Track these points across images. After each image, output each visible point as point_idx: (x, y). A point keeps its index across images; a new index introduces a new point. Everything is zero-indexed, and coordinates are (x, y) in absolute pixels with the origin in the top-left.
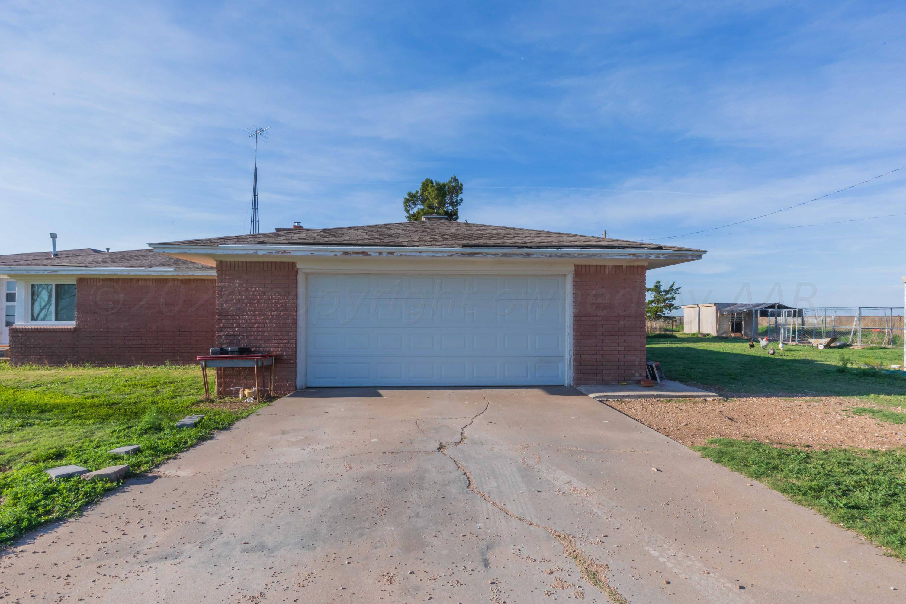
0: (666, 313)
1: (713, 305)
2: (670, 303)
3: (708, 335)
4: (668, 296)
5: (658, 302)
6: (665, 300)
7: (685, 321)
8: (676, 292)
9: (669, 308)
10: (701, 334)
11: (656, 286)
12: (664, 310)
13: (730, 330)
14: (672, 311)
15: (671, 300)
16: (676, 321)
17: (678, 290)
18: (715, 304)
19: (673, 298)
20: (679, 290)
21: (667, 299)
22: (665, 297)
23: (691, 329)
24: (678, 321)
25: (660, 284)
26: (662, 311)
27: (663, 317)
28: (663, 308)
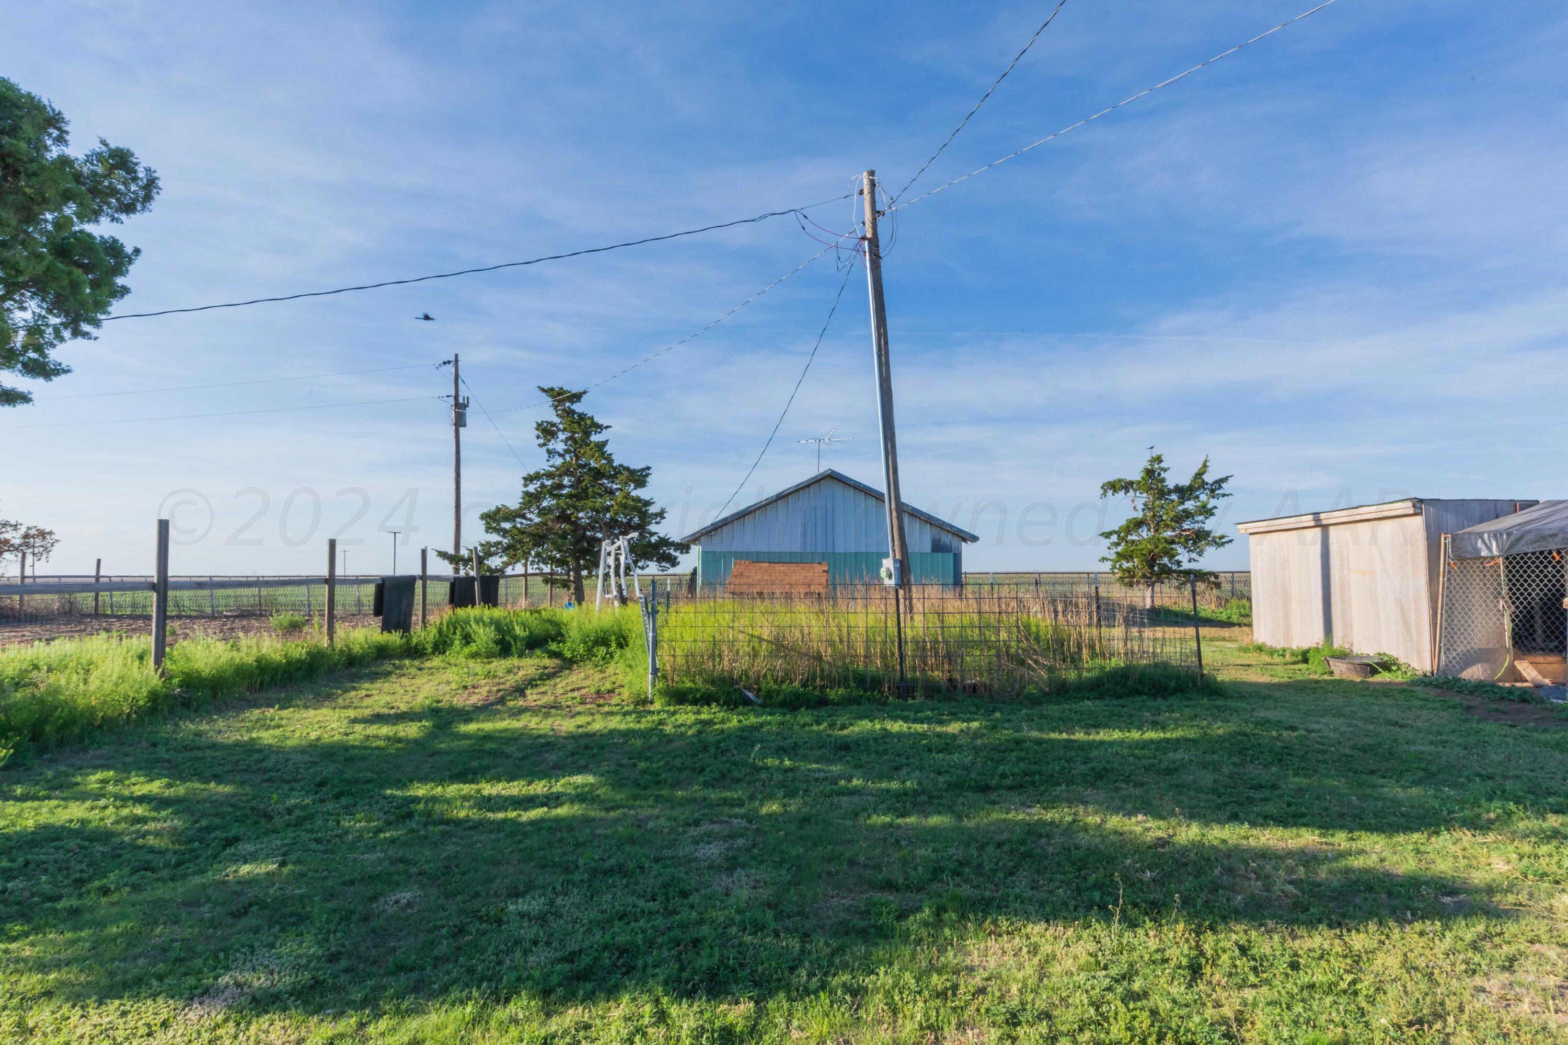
0: (1185, 558)
1: (1407, 508)
2: (1196, 526)
3: (1386, 665)
4: (1190, 505)
5: (1159, 524)
6: (1180, 518)
7: (1259, 591)
8: (1212, 491)
9: (1195, 543)
10: (1342, 656)
11: (1150, 473)
12: (1180, 549)
13: (1508, 642)
14: (1205, 554)
15: (1201, 518)
16: (1218, 585)
17: (1220, 487)
18: (1419, 504)
19: (1208, 512)
20: (1224, 485)
21: (1187, 515)
22: (1181, 508)
23: (1288, 629)
24: (1226, 586)
25: (1162, 465)
26: (1171, 555)
27: (1175, 571)
28: (1173, 542)
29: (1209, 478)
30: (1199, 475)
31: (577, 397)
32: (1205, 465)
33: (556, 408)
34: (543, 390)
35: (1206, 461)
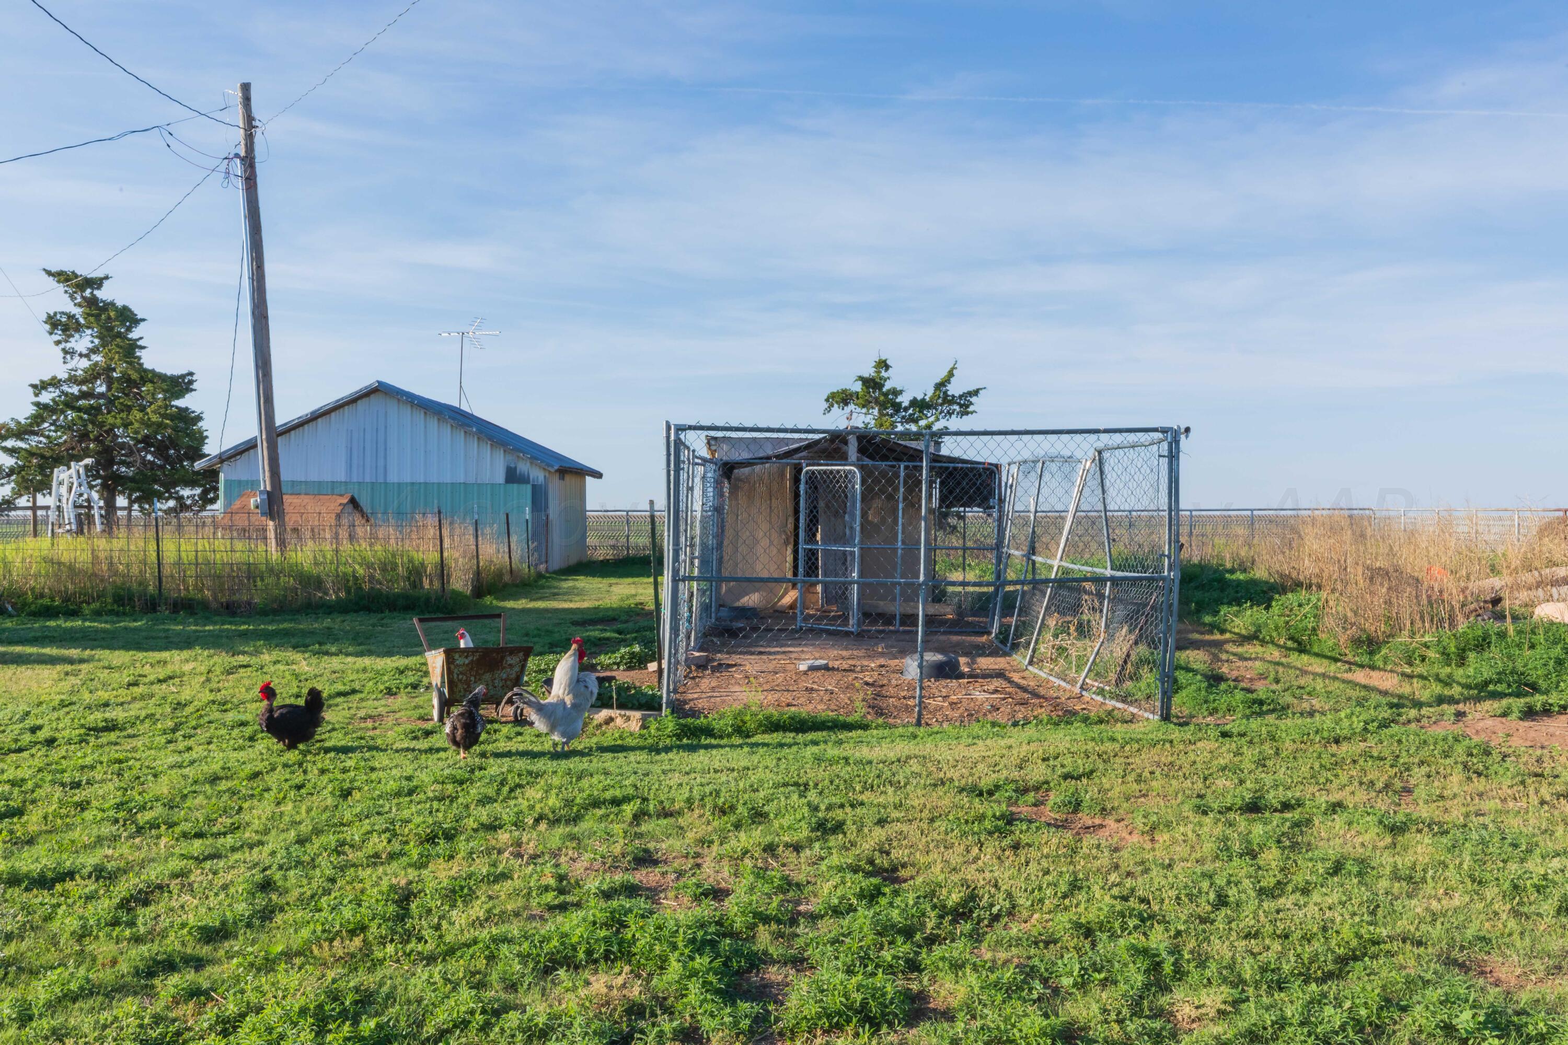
29: (955, 389)
30: (940, 386)
31: (96, 283)
32: (951, 374)
33: (72, 298)
34: (49, 273)
35: (953, 368)
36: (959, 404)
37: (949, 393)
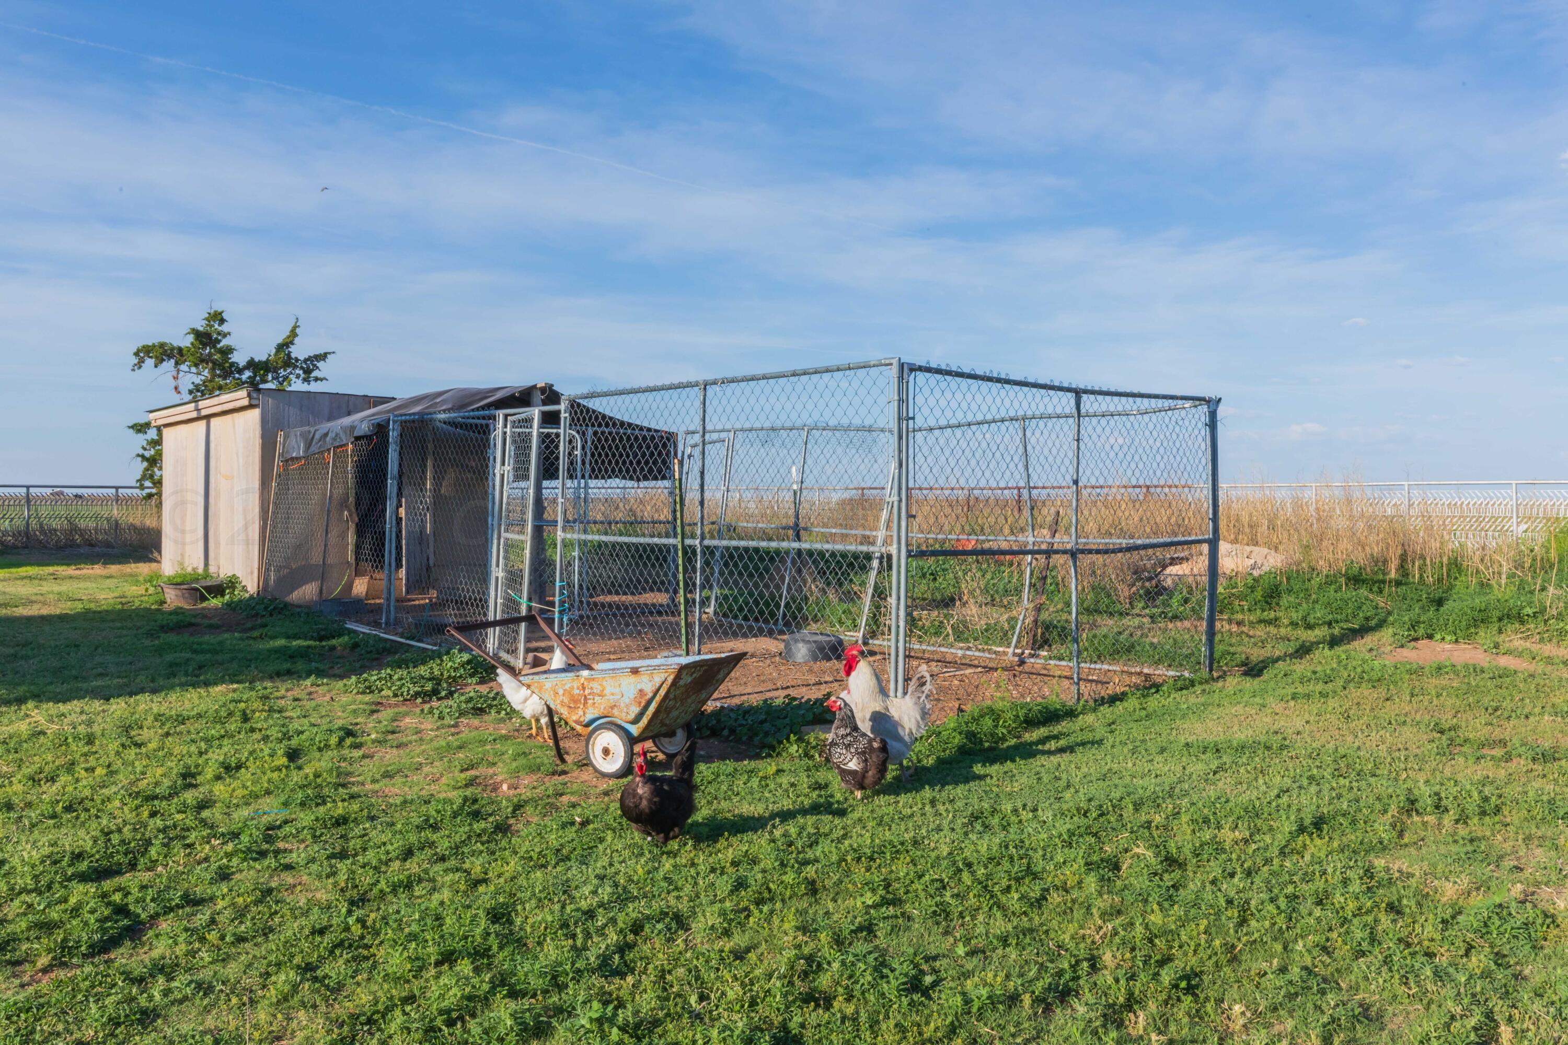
1: (246, 397)
7: (167, 503)
17: (316, 366)
20: (322, 364)
23: (183, 552)
29: (299, 351)
30: (285, 346)
32: (294, 333)
35: (295, 327)
36: (302, 368)
37: (293, 355)
